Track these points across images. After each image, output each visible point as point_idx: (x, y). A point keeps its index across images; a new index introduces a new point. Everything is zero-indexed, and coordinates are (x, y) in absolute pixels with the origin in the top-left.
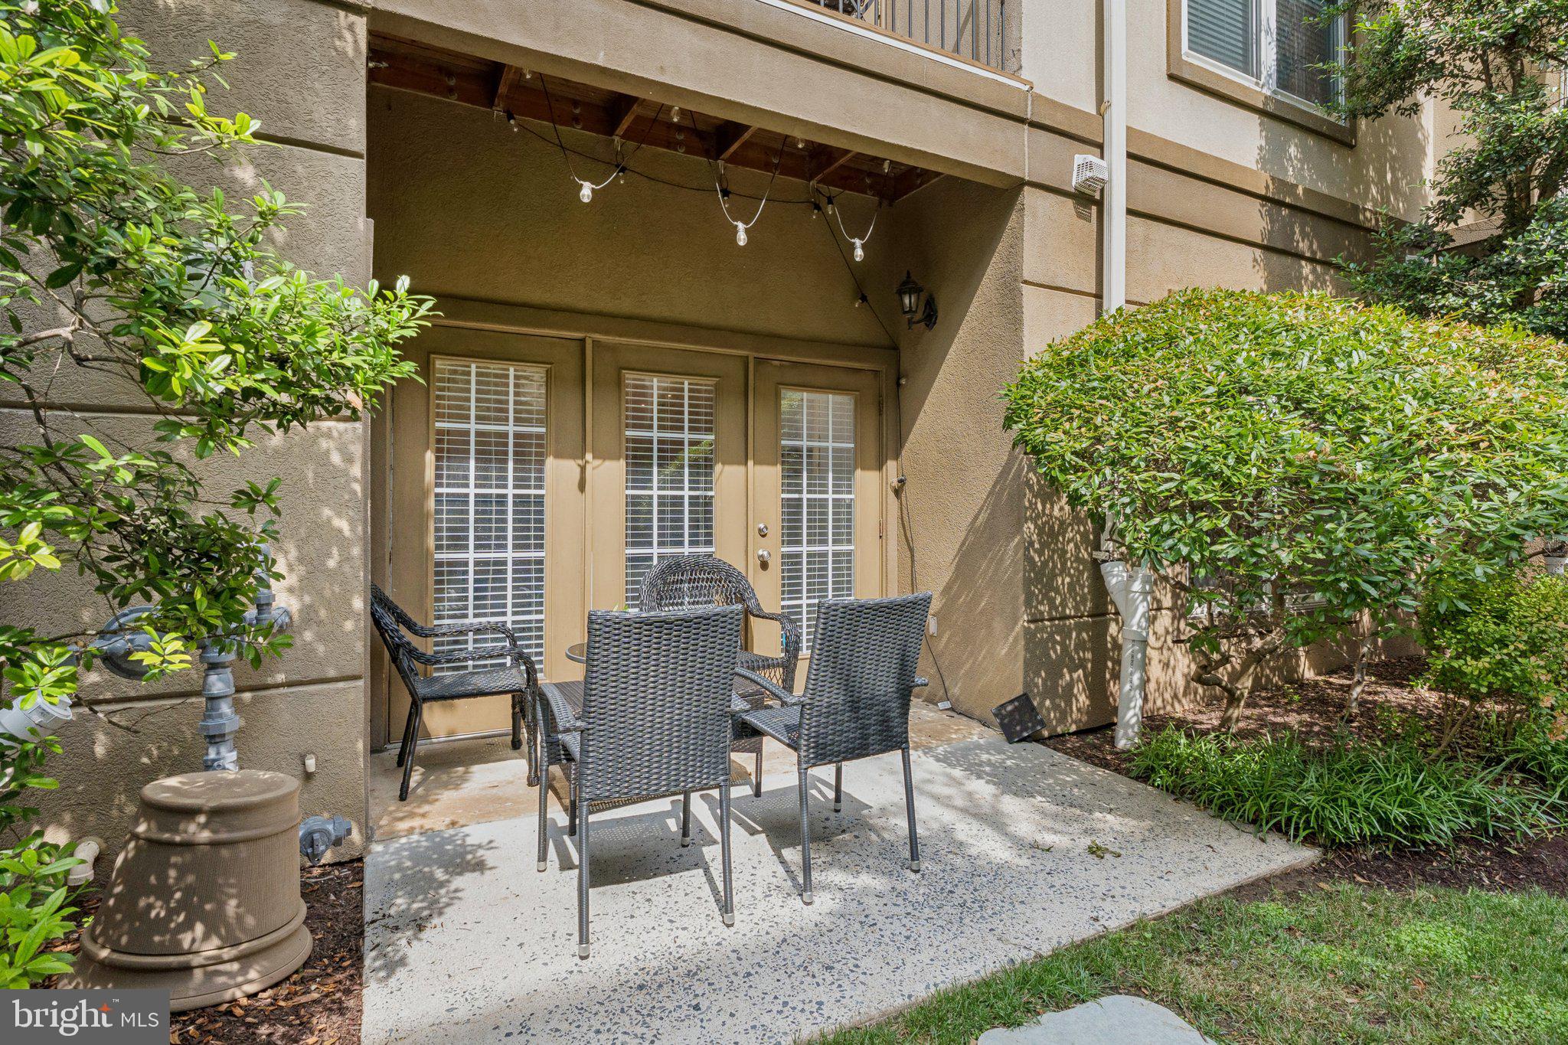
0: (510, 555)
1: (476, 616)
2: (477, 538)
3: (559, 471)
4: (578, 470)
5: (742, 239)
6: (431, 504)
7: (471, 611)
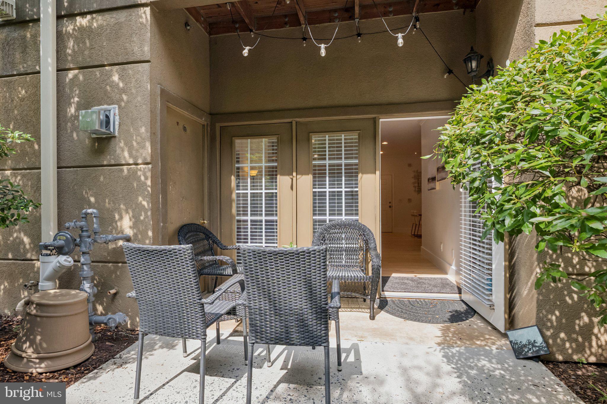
0: (264, 218)
1: (251, 243)
2: (251, 211)
3: (283, 181)
4: (291, 180)
5: (323, 52)
6: (234, 196)
7: (249, 241)
